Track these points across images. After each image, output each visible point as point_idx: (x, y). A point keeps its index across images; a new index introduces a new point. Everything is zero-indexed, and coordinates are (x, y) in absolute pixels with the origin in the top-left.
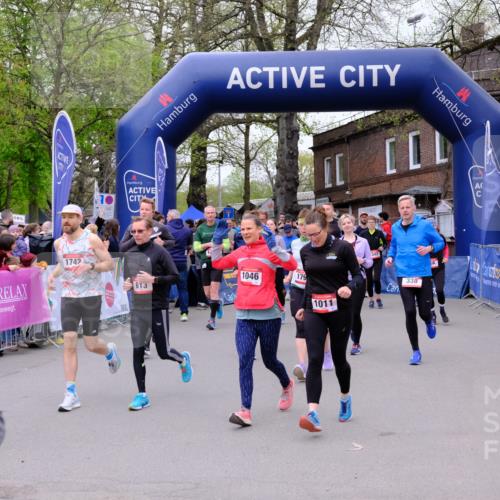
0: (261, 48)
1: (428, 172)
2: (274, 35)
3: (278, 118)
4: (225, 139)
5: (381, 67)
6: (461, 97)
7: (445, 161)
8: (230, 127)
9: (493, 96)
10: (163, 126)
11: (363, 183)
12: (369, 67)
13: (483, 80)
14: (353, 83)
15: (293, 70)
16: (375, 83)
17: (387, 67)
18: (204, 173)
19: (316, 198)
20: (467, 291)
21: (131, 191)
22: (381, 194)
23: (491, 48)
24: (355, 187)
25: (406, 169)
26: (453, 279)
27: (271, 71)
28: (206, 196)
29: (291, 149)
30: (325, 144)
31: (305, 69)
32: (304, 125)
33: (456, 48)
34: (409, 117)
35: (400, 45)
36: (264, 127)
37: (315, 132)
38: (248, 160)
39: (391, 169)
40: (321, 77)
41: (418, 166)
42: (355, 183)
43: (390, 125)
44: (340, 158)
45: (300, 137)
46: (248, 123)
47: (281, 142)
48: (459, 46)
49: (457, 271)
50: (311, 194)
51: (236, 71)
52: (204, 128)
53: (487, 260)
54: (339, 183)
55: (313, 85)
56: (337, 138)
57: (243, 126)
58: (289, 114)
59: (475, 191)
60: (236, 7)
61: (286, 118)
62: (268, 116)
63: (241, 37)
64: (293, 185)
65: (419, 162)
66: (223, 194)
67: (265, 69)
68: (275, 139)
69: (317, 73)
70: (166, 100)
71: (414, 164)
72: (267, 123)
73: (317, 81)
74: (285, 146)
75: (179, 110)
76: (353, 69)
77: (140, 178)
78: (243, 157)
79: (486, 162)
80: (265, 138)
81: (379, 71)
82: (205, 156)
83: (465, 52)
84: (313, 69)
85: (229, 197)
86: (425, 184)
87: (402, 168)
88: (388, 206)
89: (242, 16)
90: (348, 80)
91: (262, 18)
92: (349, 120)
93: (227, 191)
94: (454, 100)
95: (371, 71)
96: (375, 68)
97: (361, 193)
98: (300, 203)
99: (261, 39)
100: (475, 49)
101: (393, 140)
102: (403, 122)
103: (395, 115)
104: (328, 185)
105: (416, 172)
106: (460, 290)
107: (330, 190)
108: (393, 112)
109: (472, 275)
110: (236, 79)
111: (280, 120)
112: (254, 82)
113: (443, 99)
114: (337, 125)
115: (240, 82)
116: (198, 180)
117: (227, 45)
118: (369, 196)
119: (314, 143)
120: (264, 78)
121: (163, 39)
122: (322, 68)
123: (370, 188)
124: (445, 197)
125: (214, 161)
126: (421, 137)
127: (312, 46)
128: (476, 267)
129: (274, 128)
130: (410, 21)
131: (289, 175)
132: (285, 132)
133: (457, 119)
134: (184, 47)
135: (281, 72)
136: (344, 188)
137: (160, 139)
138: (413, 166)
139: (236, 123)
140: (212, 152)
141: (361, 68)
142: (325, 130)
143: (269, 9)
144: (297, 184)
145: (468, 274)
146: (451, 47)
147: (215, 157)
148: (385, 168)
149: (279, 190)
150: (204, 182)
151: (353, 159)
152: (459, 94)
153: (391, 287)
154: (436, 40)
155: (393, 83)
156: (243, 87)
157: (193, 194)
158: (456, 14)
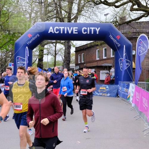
0: (61, 21)
1: (108, 60)
2: (65, 17)
3: (65, 42)
4: (49, 48)
5: (94, 28)
6: (117, 38)
7: (113, 56)
8: (51, 44)
9: (127, 38)
10: (29, 43)
11: (89, 62)
12: (91, 28)
13: (125, 33)
14: (86, 33)
15: (68, 28)
16: (92, 33)
17: (96, 28)
18: (43, 57)
19: (75, 66)
20: (118, 95)
21: (18, 62)
22: (95, 65)
23: (127, 24)
24: (87, 63)
25: (102, 58)
26: (114, 91)
27: (62, 28)
28: (43, 64)
29: (69, 51)
30: (79, 50)
31: (72, 28)
32: (73, 44)
33: (117, 24)
34: (103, 43)
35: (101, 22)
36: (61, 44)
37: (76, 46)
38: (56, 54)
39: (98, 58)
40: (77, 30)
41: (106, 58)
42: (87, 62)
43: (97, 45)
44: (83, 55)
45: (71, 48)
46: (56, 43)
47: (66, 49)
48: (118, 23)
49: (115, 89)
50: (74, 65)
51: (51, 28)
52: (43, 44)
53: (123, 86)
54: (83, 62)
55: (74, 33)
56: (82, 49)
57: (54, 44)
58: (68, 41)
59: (121, 66)
60: (53, 9)
61: (67, 42)
62: (62, 41)
63: (55, 18)
64: (69, 62)
65: (106, 56)
66: (48, 64)
67: (60, 28)
68: (64, 48)
69: (75, 29)
70: (30, 36)
71: (105, 57)
72: (62, 43)
73: (75, 32)
74: (67, 50)
75: (34, 39)
76: (86, 29)
77: (21, 59)
78: (54, 53)
79: (124, 57)
80: (61, 48)
81: (94, 29)
82: (43, 52)
83: (120, 25)
84: (74, 28)
85: (51, 65)
86: (108, 63)
87: (101, 58)
88: (96, 69)
89: (55, 11)
90: (84, 32)
91: (61, 12)
92: (86, 43)
93: (50, 63)
94: (115, 39)
95: (91, 29)
96: (92, 29)
97: (89, 65)
98: (70, 67)
99: (60, 18)
100: (123, 24)
101: (98, 50)
102: (101, 44)
103: (99, 43)
104: (79, 62)
105: (105, 59)
106: (115, 94)
107: (80, 64)
108: (98, 42)
109: (119, 90)
110: (51, 30)
111: (66, 43)
112: (57, 31)
113: (112, 38)
114: (83, 45)
115: (52, 31)
116: (41, 60)
117: (50, 20)
118: (91, 66)
119: (76, 50)
120: (59, 30)
121: (32, 17)
122: (77, 28)
123: (91, 64)
124: (113, 67)
125: (46, 54)
126: (107, 49)
127: (76, 21)
128: (120, 88)
129: (64, 45)
130: (105, 15)
131: (67, 59)
132: (67, 46)
133: (116, 44)
134: (38, 20)
135: (65, 28)
136: (84, 63)
137: (27, 47)
138: (104, 58)
139: (53, 43)
140: (45, 51)
141: (88, 28)
142: (79, 46)
143: (63, 10)
144: (70, 62)
145: (118, 90)
146: (116, 23)
147: (46, 53)
148: (96, 58)
149: (64, 63)
150: (42, 60)
151: (87, 55)
152: (117, 37)
153: (95, 93)
154: (112, 21)
155: (98, 33)
156: (53, 32)
157: (39, 64)
158: (117, 13)
